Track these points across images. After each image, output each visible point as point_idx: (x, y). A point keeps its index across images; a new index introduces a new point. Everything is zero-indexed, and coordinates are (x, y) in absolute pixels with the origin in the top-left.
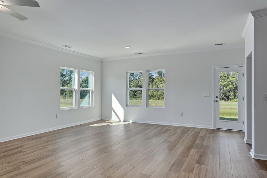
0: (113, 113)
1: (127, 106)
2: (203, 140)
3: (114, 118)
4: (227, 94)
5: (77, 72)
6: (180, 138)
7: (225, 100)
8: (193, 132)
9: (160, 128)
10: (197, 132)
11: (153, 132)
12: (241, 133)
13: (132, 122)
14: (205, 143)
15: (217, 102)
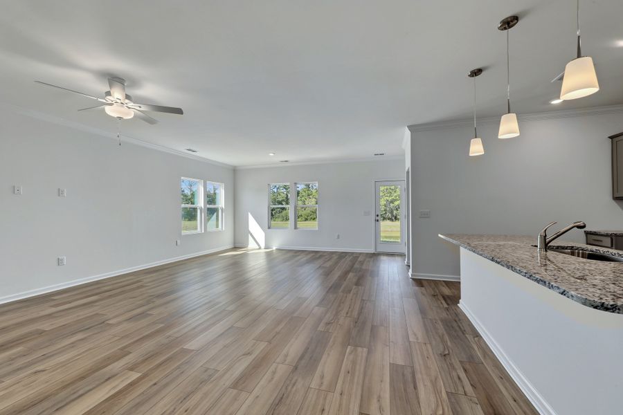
0: (250, 238)
1: (269, 228)
2: (362, 264)
3: (252, 245)
4: (395, 212)
5: (202, 184)
6: (336, 263)
7: (392, 220)
8: (351, 257)
9: (312, 255)
10: (355, 257)
11: (305, 259)
12: (402, 255)
13: (277, 249)
14: (364, 267)
15: (378, 221)
